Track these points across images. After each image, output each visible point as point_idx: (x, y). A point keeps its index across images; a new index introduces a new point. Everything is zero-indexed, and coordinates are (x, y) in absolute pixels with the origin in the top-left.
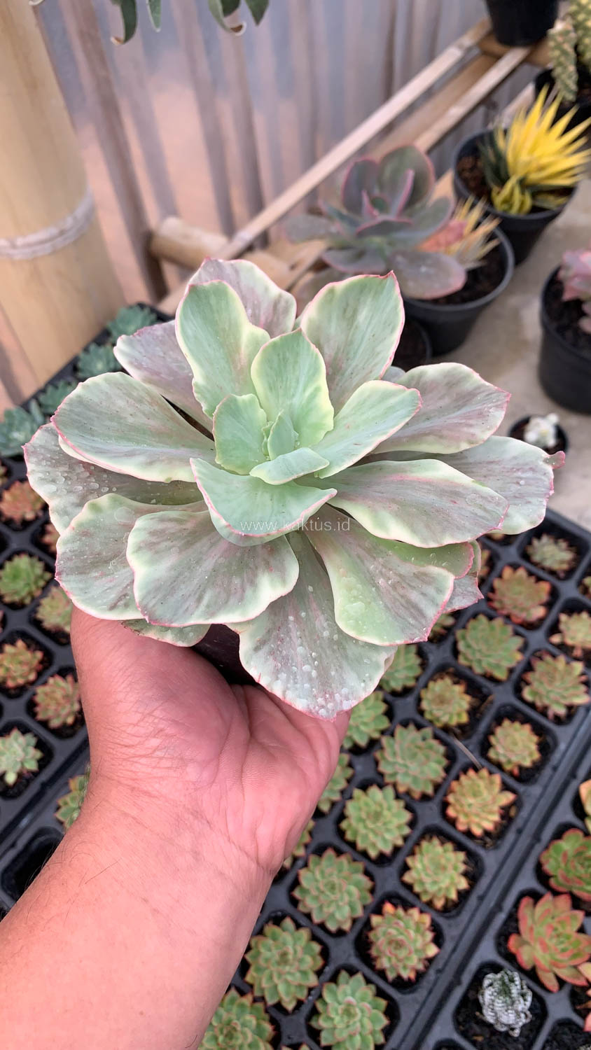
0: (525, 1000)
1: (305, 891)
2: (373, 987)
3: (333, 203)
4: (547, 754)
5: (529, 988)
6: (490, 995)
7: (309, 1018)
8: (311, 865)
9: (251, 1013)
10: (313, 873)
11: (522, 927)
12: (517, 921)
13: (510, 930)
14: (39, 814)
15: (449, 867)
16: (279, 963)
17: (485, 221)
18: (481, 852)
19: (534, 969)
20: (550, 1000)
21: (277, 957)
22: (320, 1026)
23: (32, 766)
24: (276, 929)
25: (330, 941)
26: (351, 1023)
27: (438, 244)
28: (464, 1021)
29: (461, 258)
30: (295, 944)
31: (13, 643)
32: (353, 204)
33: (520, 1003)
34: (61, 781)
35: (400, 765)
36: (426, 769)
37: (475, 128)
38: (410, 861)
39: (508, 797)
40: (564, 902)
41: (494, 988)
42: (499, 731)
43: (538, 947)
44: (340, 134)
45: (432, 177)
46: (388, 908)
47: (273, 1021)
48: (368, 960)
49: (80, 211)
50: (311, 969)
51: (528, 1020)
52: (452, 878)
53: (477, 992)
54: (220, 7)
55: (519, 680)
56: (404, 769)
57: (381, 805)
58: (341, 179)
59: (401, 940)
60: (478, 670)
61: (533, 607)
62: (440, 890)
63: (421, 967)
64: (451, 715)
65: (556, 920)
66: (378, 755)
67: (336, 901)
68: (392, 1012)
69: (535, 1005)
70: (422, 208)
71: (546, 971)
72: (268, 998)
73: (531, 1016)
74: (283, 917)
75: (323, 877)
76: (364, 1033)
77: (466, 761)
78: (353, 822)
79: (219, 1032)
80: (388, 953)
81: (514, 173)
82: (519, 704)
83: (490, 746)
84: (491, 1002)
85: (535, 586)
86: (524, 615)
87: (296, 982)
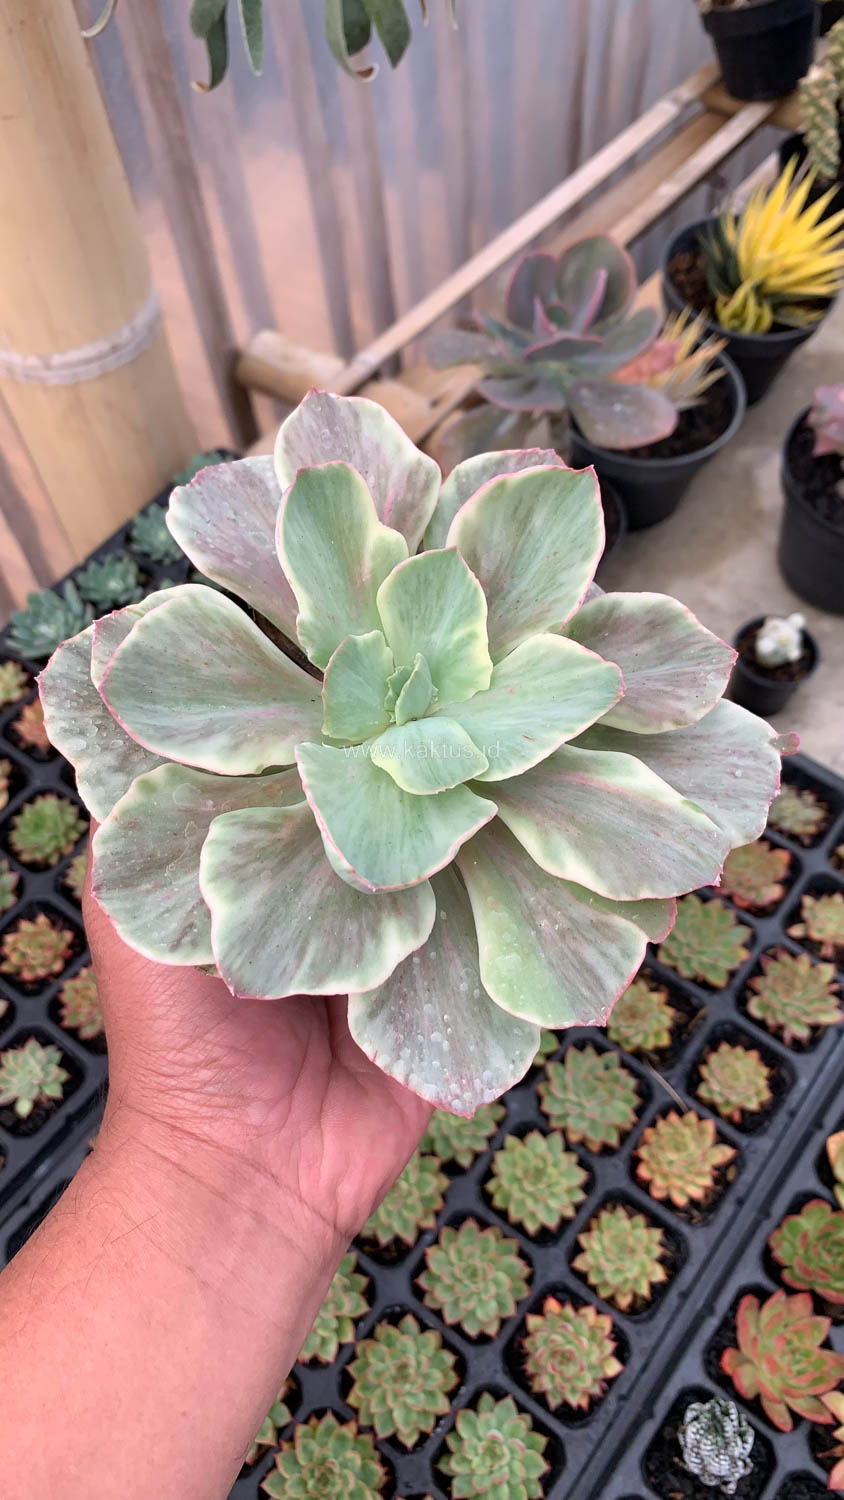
0: (744, 1442)
1: (434, 1279)
2: (528, 1418)
3: (495, 314)
4: (781, 1094)
5: (750, 1424)
6: (694, 1433)
7: (435, 1460)
8: (443, 1240)
9: (354, 1449)
10: (447, 1253)
11: (741, 1338)
12: (734, 1329)
13: (725, 1342)
14: (61, 1160)
15: (640, 1249)
16: (395, 1380)
17: (705, 344)
18: (685, 1229)
19: (758, 1398)
20: (780, 1444)
21: (393, 1371)
22: (451, 1470)
23: (54, 1091)
24: (392, 1331)
25: (469, 1351)
26: (496, 1467)
27: (640, 373)
28: (657, 1470)
29: (671, 393)
30: (418, 1353)
31: (32, 919)
32: (521, 317)
34: (94, 1114)
35: (574, 1104)
36: (608, 1109)
37: (695, 213)
38: (583, 1240)
39: (725, 1153)
40: (802, 1304)
41: (699, 1423)
42: (714, 1059)
43: (764, 1366)
44: (505, 219)
45: (632, 280)
46: (552, 1305)
47: (385, 1461)
48: (522, 1380)
49: (141, 319)
50: (440, 1387)
51: (748, 1471)
52: (643, 1266)
53: (676, 1429)
54: (343, 43)
55: (743, 988)
56: (578, 1110)
57: (544, 1160)
58: (506, 280)
59: (571, 1352)
61: (765, 884)
62: (626, 1281)
63: (596, 1390)
64: (646, 1035)
65: (791, 1328)
66: (541, 1088)
67: (479, 1294)
68: (554, 1454)
69: (758, 1452)
70: (618, 322)
71: (775, 1401)
72: (378, 1428)
73: (752, 1465)
74: (403, 1314)
75: (460, 1259)
76: (513, 1482)
77: (667, 1099)
78: (505, 1182)
79: (309, 1475)
80: (550, 1370)
81: (748, 277)
82: (742, 1021)
83: (700, 1079)
84: (695, 1442)
85: (769, 856)
86: (752, 896)
87: (419, 1407)
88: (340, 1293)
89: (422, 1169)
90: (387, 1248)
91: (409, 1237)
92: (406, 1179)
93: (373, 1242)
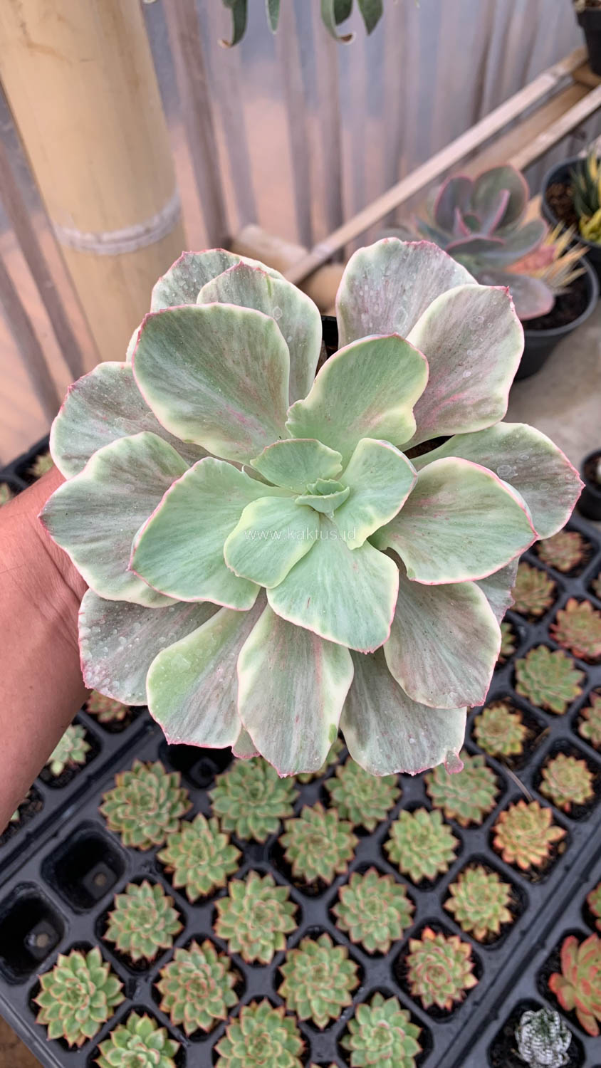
0: (564, 1041)
1: (346, 909)
2: (407, 1013)
5: (568, 1028)
6: (528, 1032)
7: (340, 1039)
8: (353, 883)
9: (282, 1026)
10: (354, 891)
11: (564, 966)
12: (559, 960)
13: (552, 969)
14: (83, 806)
15: (494, 898)
16: (314, 979)
17: (572, 249)
18: (527, 886)
19: (574, 1010)
20: (589, 1044)
21: (312, 973)
22: (351, 1046)
23: (79, 758)
24: (313, 944)
25: (367, 962)
26: (383, 1047)
27: (526, 267)
28: (499, 1057)
29: (546, 281)
30: (331, 961)
32: (444, 221)
33: (559, 1043)
34: (107, 776)
35: (450, 790)
36: (476, 796)
37: (561, 158)
38: (453, 888)
39: (558, 833)
41: (532, 1025)
42: (553, 765)
43: (580, 988)
45: (526, 197)
46: (428, 933)
47: (303, 1036)
48: (405, 985)
49: (168, 211)
50: (345, 987)
51: (565, 1062)
52: (495, 910)
53: (514, 1029)
54: (332, 16)
55: (577, 715)
56: (452, 796)
57: (427, 829)
58: (437, 192)
59: (441, 968)
60: (535, 701)
61: (596, 641)
62: (482, 920)
63: (458, 997)
64: (505, 745)
66: (429, 781)
67: (376, 922)
68: (425, 1040)
69: (573, 1048)
70: (513, 229)
71: (587, 1013)
72: (300, 1013)
73: (568, 1058)
74: (321, 933)
75: (364, 896)
76: (395, 1058)
77: (517, 791)
78: (399, 844)
79: (249, 1042)
80: (425, 979)
82: (574, 739)
83: (542, 779)
84: (528, 1039)
86: (586, 650)
87: (330, 1000)
88: (277, 915)
89: (340, 830)
90: (311, 886)
91: (328, 878)
92: (328, 837)
93: (302, 880)
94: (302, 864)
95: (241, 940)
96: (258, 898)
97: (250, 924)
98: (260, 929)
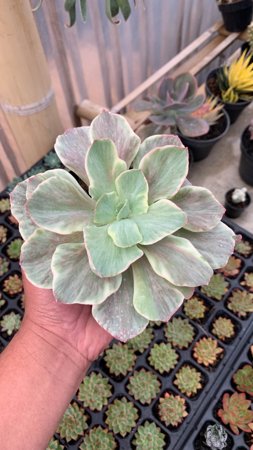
0: (224, 437)
1: (132, 386)
2: (159, 428)
3: (154, 96)
4: (237, 332)
5: (226, 432)
6: (209, 434)
7: (131, 441)
8: (135, 375)
9: (107, 437)
10: (136, 378)
11: (224, 406)
12: (222, 403)
13: (219, 407)
15: (194, 378)
16: (120, 416)
17: (218, 105)
18: (208, 373)
19: (229, 424)
20: (235, 438)
21: (119, 414)
22: (136, 444)
24: (119, 402)
25: (142, 408)
26: (150, 443)
27: (198, 114)
28: (198, 445)
29: (207, 120)
30: (127, 408)
31: (13, 276)
32: (162, 97)
33: (222, 438)
35: (174, 334)
36: (185, 336)
37: (215, 66)
38: (177, 375)
39: (220, 350)
40: (242, 396)
41: (211, 431)
42: (217, 322)
43: (231, 415)
44: (158, 67)
45: (196, 86)
46: (167, 395)
47: (116, 441)
48: (158, 417)
49: (48, 96)
50: (133, 419)
51: (225, 446)
52: (195, 383)
53: (204, 433)
54: (110, 14)
55: (227, 300)
57: (165, 351)
58: (158, 85)
59: (173, 409)
61: (234, 269)
62: (189, 388)
63: (180, 421)
64: (197, 314)
65: (239, 403)
66: (165, 329)
67: (145, 391)
68: (167, 440)
69: (229, 440)
70: (192, 99)
71: (234, 425)
72: (114, 431)
73: (226, 444)
74: (122, 397)
75: (140, 381)
76: (154, 448)
77: (203, 333)
78: (153, 358)
79: (93, 444)
80: (166, 414)
81: (231, 85)
82: (226, 310)
83: (213, 328)
84: (210, 437)
85: (235, 261)
86: (229, 273)
87: (127, 425)
88: (103, 390)
89: (129, 353)
90: (118, 377)
91: (125, 374)
92: (124, 356)
93: (114, 375)
94: (113, 368)
95: (89, 402)
96: (95, 383)
97: (92, 394)
98: (97, 396)
